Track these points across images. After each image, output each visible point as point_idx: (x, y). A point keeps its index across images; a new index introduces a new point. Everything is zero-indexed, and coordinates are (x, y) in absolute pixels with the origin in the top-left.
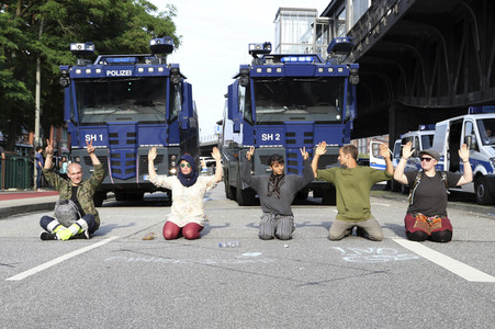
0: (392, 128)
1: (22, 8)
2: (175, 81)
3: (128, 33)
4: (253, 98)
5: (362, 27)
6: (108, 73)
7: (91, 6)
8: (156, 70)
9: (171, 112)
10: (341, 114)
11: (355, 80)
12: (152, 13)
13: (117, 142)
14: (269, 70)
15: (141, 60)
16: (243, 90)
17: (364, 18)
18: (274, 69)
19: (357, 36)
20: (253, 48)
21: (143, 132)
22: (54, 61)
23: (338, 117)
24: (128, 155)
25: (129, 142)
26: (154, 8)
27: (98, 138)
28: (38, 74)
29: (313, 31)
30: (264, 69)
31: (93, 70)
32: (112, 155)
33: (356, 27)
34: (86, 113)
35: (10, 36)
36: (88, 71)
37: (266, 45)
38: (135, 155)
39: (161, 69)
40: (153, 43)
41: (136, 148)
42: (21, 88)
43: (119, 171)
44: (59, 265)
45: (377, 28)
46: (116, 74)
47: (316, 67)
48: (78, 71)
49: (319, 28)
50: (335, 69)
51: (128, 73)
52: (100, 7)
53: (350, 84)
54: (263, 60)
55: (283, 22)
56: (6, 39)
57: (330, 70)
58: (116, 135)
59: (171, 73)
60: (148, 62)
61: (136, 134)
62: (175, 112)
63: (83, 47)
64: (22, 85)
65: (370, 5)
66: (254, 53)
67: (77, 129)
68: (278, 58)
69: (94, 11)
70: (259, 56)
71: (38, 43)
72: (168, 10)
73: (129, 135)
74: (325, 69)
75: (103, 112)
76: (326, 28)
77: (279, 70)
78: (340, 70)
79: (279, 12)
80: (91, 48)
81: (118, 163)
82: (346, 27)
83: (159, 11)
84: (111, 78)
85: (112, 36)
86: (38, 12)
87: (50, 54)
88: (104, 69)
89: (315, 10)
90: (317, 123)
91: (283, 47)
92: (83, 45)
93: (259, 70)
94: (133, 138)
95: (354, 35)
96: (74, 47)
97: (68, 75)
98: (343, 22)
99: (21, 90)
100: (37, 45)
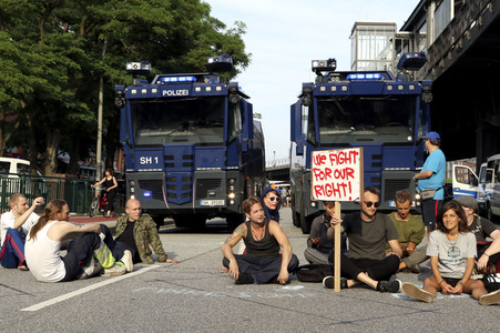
0: (479, 150)
1: (85, 28)
2: (234, 100)
3: (193, 52)
4: (316, 118)
5: (444, 41)
6: (164, 92)
7: (154, 24)
8: (213, 89)
9: (229, 133)
10: (413, 135)
11: (428, 98)
12: (220, 31)
13: (172, 165)
14: (334, 89)
15: (200, 79)
16: (306, 110)
17: (446, 32)
18: (339, 87)
19: (439, 51)
20: (316, 65)
21: (200, 155)
22: (117, 81)
23: (410, 138)
24: (184, 179)
25: (185, 165)
26: (223, 26)
27: (154, 161)
28: (101, 95)
29: (392, 46)
30: (328, 88)
31: (149, 91)
32: (167, 179)
33: (438, 41)
34: (142, 134)
35: (73, 56)
36: (144, 91)
37: (331, 61)
38: (192, 178)
39: (219, 88)
40: (211, 61)
41: (193, 170)
42: (83, 109)
43: (175, 196)
44: (82, 296)
45: (460, 42)
46: (172, 93)
47: (385, 85)
48: (134, 91)
49: (398, 43)
50: (406, 87)
51: (183, 92)
52: (164, 25)
53: (422, 102)
54: (328, 78)
55: (359, 37)
56: (68, 59)
57: (401, 87)
58: (171, 157)
59: (230, 92)
60: (206, 80)
61: (192, 157)
62: (234, 134)
63: (138, 66)
64: (84, 105)
65: (452, 17)
66: (318, 70)
67: (132, 151)
68: (344, 75)
69: (158, 30)
70: (323, 73)
71: (101, 63)
72: (236, 27)
73: (185, 157)
74: (395, 86)
75: (159, 133)
76: (406, 43)
77: (344, 88)
78: (412, 87)
79: (355, 27)
80: (147, 67)
81: (173, 187)
82: (428, 42)
83: (228, 28)
84: (167, 98)
85: (177, 55)
86: (101, 31)
87: (113, 73)
88: (160, 89)
89: (394, 25)
90: (386, 144)
91: (359, 64)
92: (138, 64)
93: (323, 89)
94: (190, 161)
95: (436, 50)
96: (129, 67)
97: (123, 95)
98: (425, 36)
99: (84, 111)
100: (99, 65)
